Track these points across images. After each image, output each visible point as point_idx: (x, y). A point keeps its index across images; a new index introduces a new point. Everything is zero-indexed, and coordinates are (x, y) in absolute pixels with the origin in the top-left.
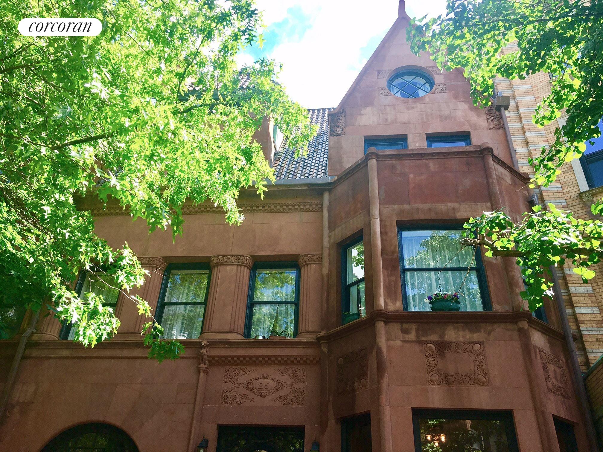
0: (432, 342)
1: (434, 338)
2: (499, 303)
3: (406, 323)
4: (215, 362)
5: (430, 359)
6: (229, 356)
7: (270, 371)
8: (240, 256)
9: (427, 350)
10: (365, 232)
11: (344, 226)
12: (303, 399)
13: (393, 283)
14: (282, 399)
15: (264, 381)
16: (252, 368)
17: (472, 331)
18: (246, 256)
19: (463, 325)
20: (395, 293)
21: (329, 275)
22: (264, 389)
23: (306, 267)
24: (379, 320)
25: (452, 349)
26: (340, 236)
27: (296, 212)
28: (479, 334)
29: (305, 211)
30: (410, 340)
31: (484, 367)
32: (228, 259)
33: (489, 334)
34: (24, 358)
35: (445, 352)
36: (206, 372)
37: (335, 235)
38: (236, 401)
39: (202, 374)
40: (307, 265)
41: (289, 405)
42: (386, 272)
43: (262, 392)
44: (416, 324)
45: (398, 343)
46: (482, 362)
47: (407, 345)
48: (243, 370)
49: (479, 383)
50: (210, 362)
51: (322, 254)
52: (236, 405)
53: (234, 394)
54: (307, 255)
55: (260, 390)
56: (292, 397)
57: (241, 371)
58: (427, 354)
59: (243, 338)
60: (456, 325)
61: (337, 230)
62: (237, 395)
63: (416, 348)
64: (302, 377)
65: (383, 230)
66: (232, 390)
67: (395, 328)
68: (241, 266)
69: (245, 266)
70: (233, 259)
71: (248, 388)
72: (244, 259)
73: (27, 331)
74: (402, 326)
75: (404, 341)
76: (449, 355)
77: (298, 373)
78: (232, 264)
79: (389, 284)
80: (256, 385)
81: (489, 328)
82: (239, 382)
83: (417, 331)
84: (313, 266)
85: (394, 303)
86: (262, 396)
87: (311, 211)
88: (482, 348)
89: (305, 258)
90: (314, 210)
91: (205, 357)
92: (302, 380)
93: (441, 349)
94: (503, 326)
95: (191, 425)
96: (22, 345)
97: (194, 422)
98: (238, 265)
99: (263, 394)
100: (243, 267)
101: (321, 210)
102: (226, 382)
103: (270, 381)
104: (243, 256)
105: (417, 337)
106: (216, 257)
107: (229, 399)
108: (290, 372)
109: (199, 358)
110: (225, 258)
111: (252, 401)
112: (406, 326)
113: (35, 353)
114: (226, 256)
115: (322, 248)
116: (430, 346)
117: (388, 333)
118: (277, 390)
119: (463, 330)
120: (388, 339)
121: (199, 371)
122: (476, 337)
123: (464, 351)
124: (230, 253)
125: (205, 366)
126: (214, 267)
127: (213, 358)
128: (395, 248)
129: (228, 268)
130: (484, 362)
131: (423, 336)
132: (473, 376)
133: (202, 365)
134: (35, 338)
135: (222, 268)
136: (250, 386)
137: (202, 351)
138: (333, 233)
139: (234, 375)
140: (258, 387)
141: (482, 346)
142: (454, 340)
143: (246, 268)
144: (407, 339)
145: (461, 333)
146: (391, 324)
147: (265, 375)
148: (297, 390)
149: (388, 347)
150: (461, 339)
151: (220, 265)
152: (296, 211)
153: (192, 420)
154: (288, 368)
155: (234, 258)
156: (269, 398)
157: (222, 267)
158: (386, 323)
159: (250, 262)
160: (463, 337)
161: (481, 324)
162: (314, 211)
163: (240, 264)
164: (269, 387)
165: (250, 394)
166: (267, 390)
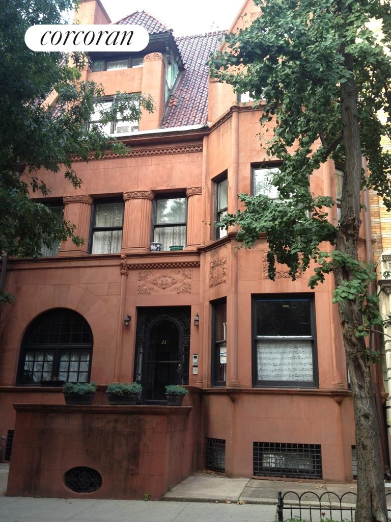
4: (131, 268)
5: (265, 263)
6: (141, 264)
7: (168, 272)
8: (144, 191)
9: (264, 257)
12: (190, 289)
14: (176, 290)
15: (164, 279)
18: (148, 192)
22: (164, 284)
23: (191, 197)
27: (183, 153)
30: (253, 251)
32: (135, 194)
36: (126, 275)
38: (147, 292)
39: (123, 276)
40: (192, 195)
41: (181, 293)
47: (251, 254)
48: (150, 272)
50: (128, 268)
51: (201, 187)
52: (147, 294)
53: (145, 287)
54: (192, 188)
56: (182, 288)
58: (264, 259)
59: (147, 251)
62: (147, 288)
63: (257, 256)
64: (189, 275)
66: (144, 285)
70: (139, 194)
71: (154, 284)
72: (147, 194)
77: (187, 273)
78: (138, 198)
80: (159, 281)
82: (148, 280)
84: (196, 196)
86: (164, 289)
89: (190, 191)
90: (196, 151)
91: (124, 265)
92: (190, 277)
95: (119, 307)
98: (142, 199)
99: (164, 287)
100: (146, 199)
101: (201, 151)
102: (140, 280)
103: (169, 279)
104: (146, 191)
106: (126, 193)
107: (143, 291)
108: (181, 272)
109: (121, 266)
110: (133, 194)
111: (157, 291)
114: (134, 192)
115: (202, 182)
118: (173, 284)
121: (121, 274)
124: (136, 190)
125: (125, 271)
126: (126, 200)
127: (130, 265)
129: (136, 201)
130: (300, 263)
133: (123, 270)
137: (122, 261)
139: (145, 275)
140: (161, 283)
143: (148, 200)
147: (165, 275)
148: (186, 284)
154: (180, 269)
156: (168, 289)
157: (131, 200)
159: (151, 196)
163: (144, 198)
164: (168, 283)
165: (156, 288)
166: (166, 284)
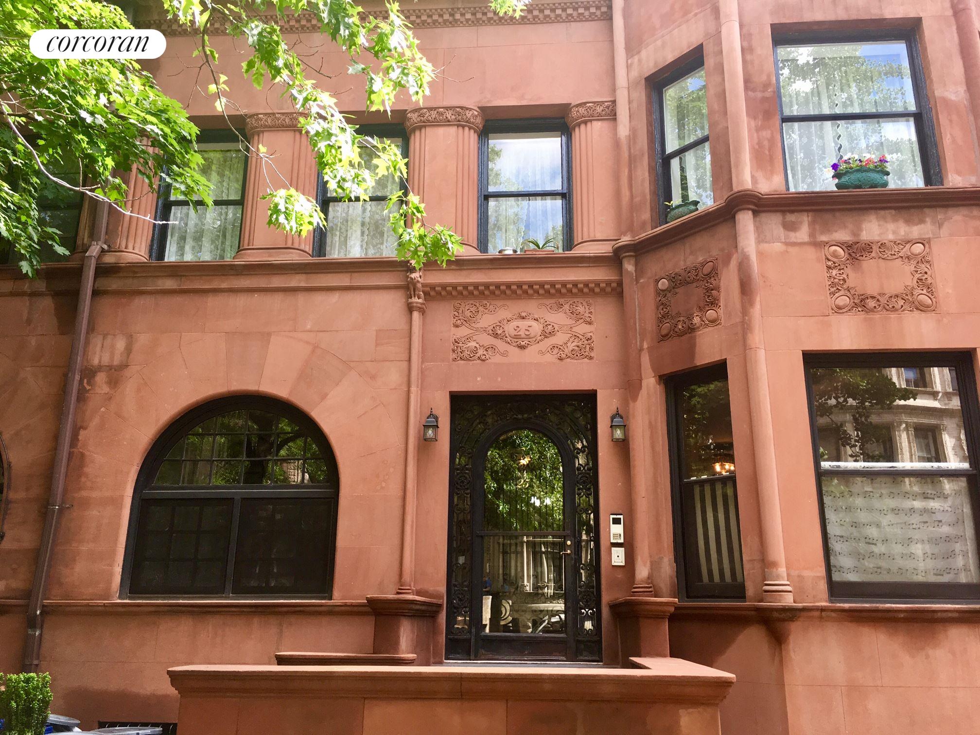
0: (840, 244)
1: (843, 235)
2: (959, 173)
3: (792, 212)
4: (435, 294)
5: (834, 272)
6: (460, 284)
7: (531, 306)
8: (462, 108)
9: (830, 257)
10: (708, 50)
11: (659, 43)
12: (592, 349)
13: (766, 143)
14: (556, 351)
15: (523, 324)
16: (499, 303)
17: (908, 222)
18: (471, 109)
19: (893, 212)
20: (771, 159)
21: (633, 137)
22: (523, 336)
23: (583, 126)
24: (744, 209)
25: (873, 254)
26: (651, 64)
27: (558, 22)
28: (922, 226)
29: (575, 21)
30: (799, 241)
31: (929, 281)
32: (439, 113)
33: (940, 226)
34: (96, 293)
35: (861, 258)
36: (422, 311)
37: (640, 61)
38: (478, 355)
39: (416, 315)
40: (585, 122)
41: (568, 360)
42: (753, 124)
43: (520, 341)
44: (810, 214)
45: (778, 247)
46: (926, 273)
47: (793, 250)
48: (484, 306)
49: (922, 308)
50: (425, 293)
51: (614, 102)
52: (479, 361)
53: (473, 344)
54: (585, 103)
55: (517, 337)
56: (571, 346)
57: (481, 309)
58: (830, 263)
59: (478, 253)
60: (882, 212)
61: (644, 54)
62: (477, 346)
63: (811, 253)
64: (587, 315)
65: (745, 44)
66: (469, 339)
67: (773, 223)
68: (463, 127)
69: (470, 128)
70: (449, 115)
71: (496, 336)
72: (469, 114)
73: (92, 248)
74: (784, 218)
75: (788, 244)
76: (869, 264)
77: (581, 309)
78: (447, 123)
79: (759, 143)
80: (510, 328)
81: (940, 216)
82: (478, 325)
83: (812, 224)
84: (597, 126)
85: (769, 178)
86: (522, 347)
87: (587, 20)
88: (927, 250)
89: (582, 110)
90: (592, 18)
91: (419, 285)
92: (588, 319)
93: (853, 255)
94: (964, 211)
95: (409, 392)
96: (90, 273)
97: (413, 389)
98: (458, 126)
99: (523, 343)
100: (467, 129)
101: (608, 18)
102: (457, 326)
103: (534, 324)
104: (467, 109)
105: (812, 235)
106: (414, 111)
107: (466, 353)
108: (567, 307)
109: (409, 288)
110: (434, 114)
111: (504, 354)
112: (791, 217)
113: (114, 284)
114: (435, 109)
115: (614, 90)
116: (835, 251)
117: (758, 229)
118: (546, 337)
119: (895, 220)
120: (760, 240)
121: (410, 309)
122: (916, 231)
123: (894, 257)
124: (441, 105)
125: (420, 301)
126: (414, 130)
127: (433, 287)
128: (769, 76)
129: (441, 131)
130: (929, 273)
131: (822, 233)
132: (909, 297)
133: (415, 300)
134: (109, 259)
135: (429, 132)
136: (499, 332)
137: (413, 275)
138: (636, 58)
139: (470, 314)
140: (513, 333)
141: (927, 246)
142: (877, 238)
143: (472, 131)
144: (793, 240)
145: (891, 226)
146: (763, 215)
147: (523, 314)
148: (581, 336)
149: (760, 254)
150: (891, 237)
151: (425, 127)
152: (558, 20)
153: (409, 386)
154: (562, 301)
155: (451, 112)
156: (533, 349)
157: (428, 129)
158: (756, 213)
159: (479, 120)
160: (894, 232)
161: (927, 210)
162: (593, 20)
163: (461, 124)
164: (532, 332)
165: (500, 344)
166: (528, 337)
